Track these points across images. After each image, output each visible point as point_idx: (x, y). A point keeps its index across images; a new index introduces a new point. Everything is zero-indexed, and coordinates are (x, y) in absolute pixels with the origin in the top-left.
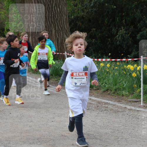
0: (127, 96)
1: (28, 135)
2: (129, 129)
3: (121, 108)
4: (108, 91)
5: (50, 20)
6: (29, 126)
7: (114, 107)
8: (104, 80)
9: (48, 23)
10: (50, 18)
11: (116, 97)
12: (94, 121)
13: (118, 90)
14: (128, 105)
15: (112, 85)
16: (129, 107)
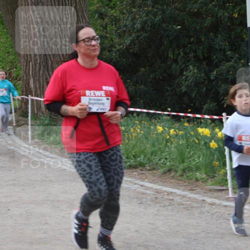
0: (205, 181)
3: (196, 201)
4: (172, 171)
6: (42, 231)
7: (184, 199)
8: (162, 153)
11: (185, 183)
12: (152, 224)
13: (188, 171)
14: (207, 196)
15: (176, 162)
16: (209, 200)
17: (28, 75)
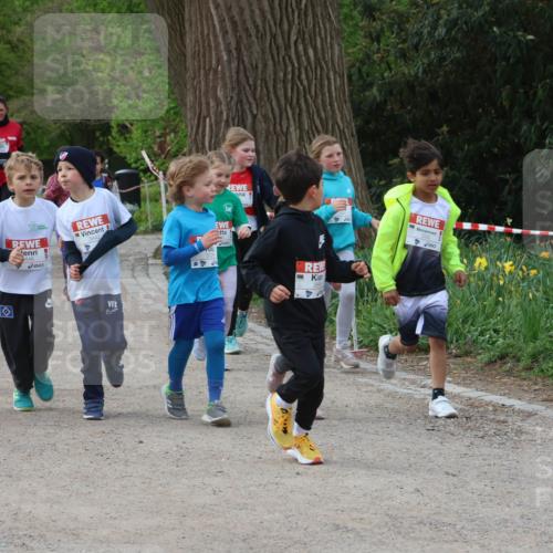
1: (209, 522)
4: (507, 360)
5: (281, 93)
6: (209, 490)
7: (531, 420)
8: (487, 317)
9: (274, 103)
10: (280, 86)
11: (536, 384)
13: (544, 358)
15: (519, 339)
17: (200, 146)
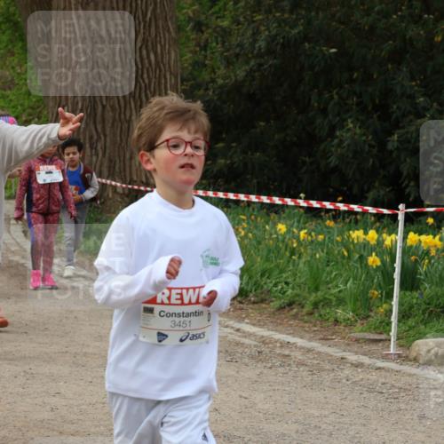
0: (350, 324)
2: (351, 425)
3: (330, 359)
4: (294, 306)
6: (48, 408)
7: (309, 355)
8: (281, 272)
11: (315, 326)
12: (246, 398)
13: (323, 306)
14: (349, 351)
15: (304, 290)
16: (352, 358)
